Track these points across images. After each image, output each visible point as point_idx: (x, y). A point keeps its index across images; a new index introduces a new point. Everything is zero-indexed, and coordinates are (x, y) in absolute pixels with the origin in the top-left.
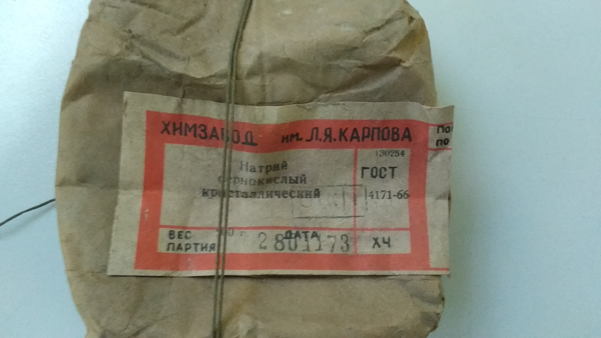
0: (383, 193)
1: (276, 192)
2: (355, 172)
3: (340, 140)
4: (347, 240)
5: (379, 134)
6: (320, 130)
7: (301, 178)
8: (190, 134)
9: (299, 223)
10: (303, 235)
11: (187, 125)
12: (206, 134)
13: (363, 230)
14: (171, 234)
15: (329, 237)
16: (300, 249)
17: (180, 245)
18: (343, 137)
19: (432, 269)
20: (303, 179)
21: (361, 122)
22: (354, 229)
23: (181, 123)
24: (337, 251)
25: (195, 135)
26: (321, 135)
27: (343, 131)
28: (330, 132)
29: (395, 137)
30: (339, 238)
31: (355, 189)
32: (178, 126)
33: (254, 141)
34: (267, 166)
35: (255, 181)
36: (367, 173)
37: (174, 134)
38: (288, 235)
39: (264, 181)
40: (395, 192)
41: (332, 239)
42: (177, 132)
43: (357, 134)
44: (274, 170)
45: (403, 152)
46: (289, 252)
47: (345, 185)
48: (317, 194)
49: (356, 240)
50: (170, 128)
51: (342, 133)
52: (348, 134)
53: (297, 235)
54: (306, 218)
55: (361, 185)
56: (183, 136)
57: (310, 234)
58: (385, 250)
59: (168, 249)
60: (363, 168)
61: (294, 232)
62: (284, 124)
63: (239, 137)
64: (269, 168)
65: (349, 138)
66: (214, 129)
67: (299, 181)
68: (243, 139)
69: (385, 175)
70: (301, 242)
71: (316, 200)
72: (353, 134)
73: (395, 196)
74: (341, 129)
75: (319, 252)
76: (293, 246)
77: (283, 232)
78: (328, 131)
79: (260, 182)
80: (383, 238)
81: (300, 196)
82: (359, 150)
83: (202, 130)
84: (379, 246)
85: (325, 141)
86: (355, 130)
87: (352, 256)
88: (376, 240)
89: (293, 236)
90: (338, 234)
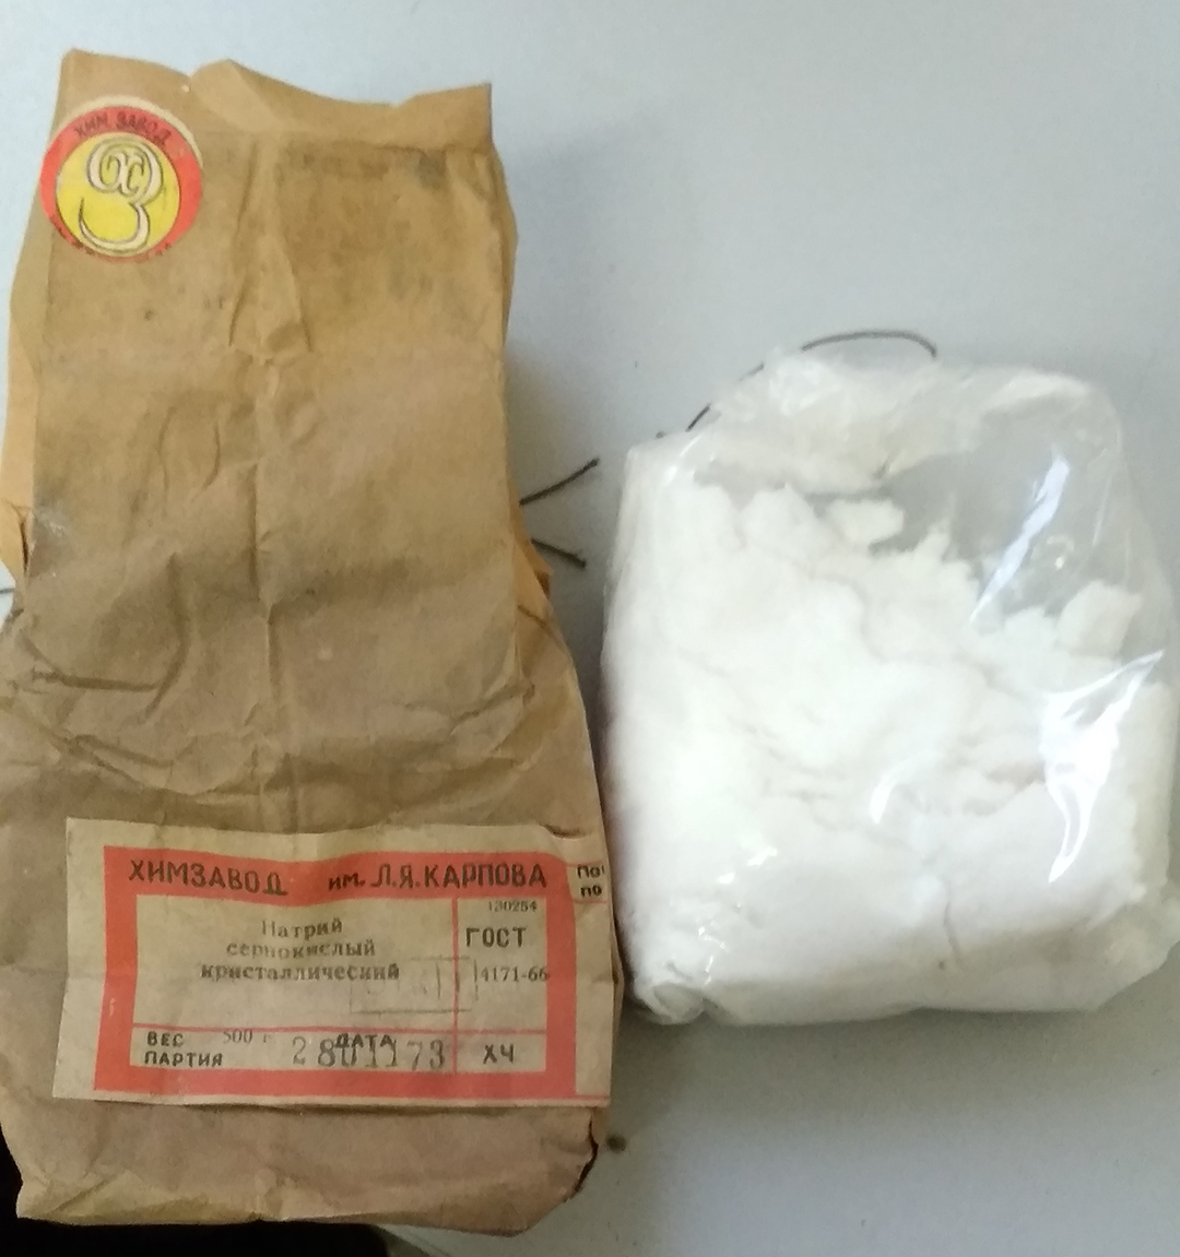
0: (504, 971)
1: (324, 970)
2: (456, 934)
3: (427, 884)
4: (441, 1050)
5: (491, 875)
6: (392, 869)
7: (366, 946)
8: (177, 880)
9: (360, 1022)
10: (366, 1042)
11: (170, 864)
12: (203, 879)
13: (469, 1032)
14: (152, 1037)
15: (411, 1044)
16: (361, 1064)
17: (165, 1055)
18: (430, 881)
19: (577, 1097)
20: (369, 948)
21: (460, 856)
22: (454, 1031)
23: (162, 863)
24: (424, 1067)
25: (185, 881)
26: (396, 876)
27: (430, 870)
28: (410, 873)
29: (519, 879)
30: (427, 1046)
31: (456, 965)
32: (156, 867)
33: (283, 889)
34: (307, 928)
35: (288, 951)
36: (477, 938)
37: (151, 880)
38: (342, 1041)
39: (305, 952)
40: (524, 969)
41: (416, 1049)
42: (157, 877)
43: (455, 876)
44: (319, 933)
45: (534, 903)
46: (344, 1068)
47: (440, 957)
48: (394, 972)
49: (456, 1049)
50: (145, 871)
51: (429, 875)
52: (441, 875)
53: (358, 1040)
54: (374, 1013)
55: (467, 958)
56: (166, 883)
57: (378, 1040)
58: (504, 1065)
59: (147, 1061)
60: (469, 931)
61: (352, 1036)
62: (331, 861)
63: (257, 882)
64: (310, 929)
65: (441, 881)
66: (217, 870)
67: (363, 951)
68: (264, 886)
69: (507, 942)
70: (363, 1053)
71: (391, 983)
72: (447, 875)
73: (524, 976)
74: (427, 868)
75: (392, 1069)
76: (349, 1059)
77: (334, 1036)
78: (406, 870)
79: (297, 953)
80: (503, 1047)
81: (365, 975)
82: (460, 902)
83: (197, 874)
84: (495, 1060)
85: (401, 886)
86: (450, 869)
87: (449, 1076)
88: (490, 1051)
89: (350, 1042)
90: (427, 1039)
